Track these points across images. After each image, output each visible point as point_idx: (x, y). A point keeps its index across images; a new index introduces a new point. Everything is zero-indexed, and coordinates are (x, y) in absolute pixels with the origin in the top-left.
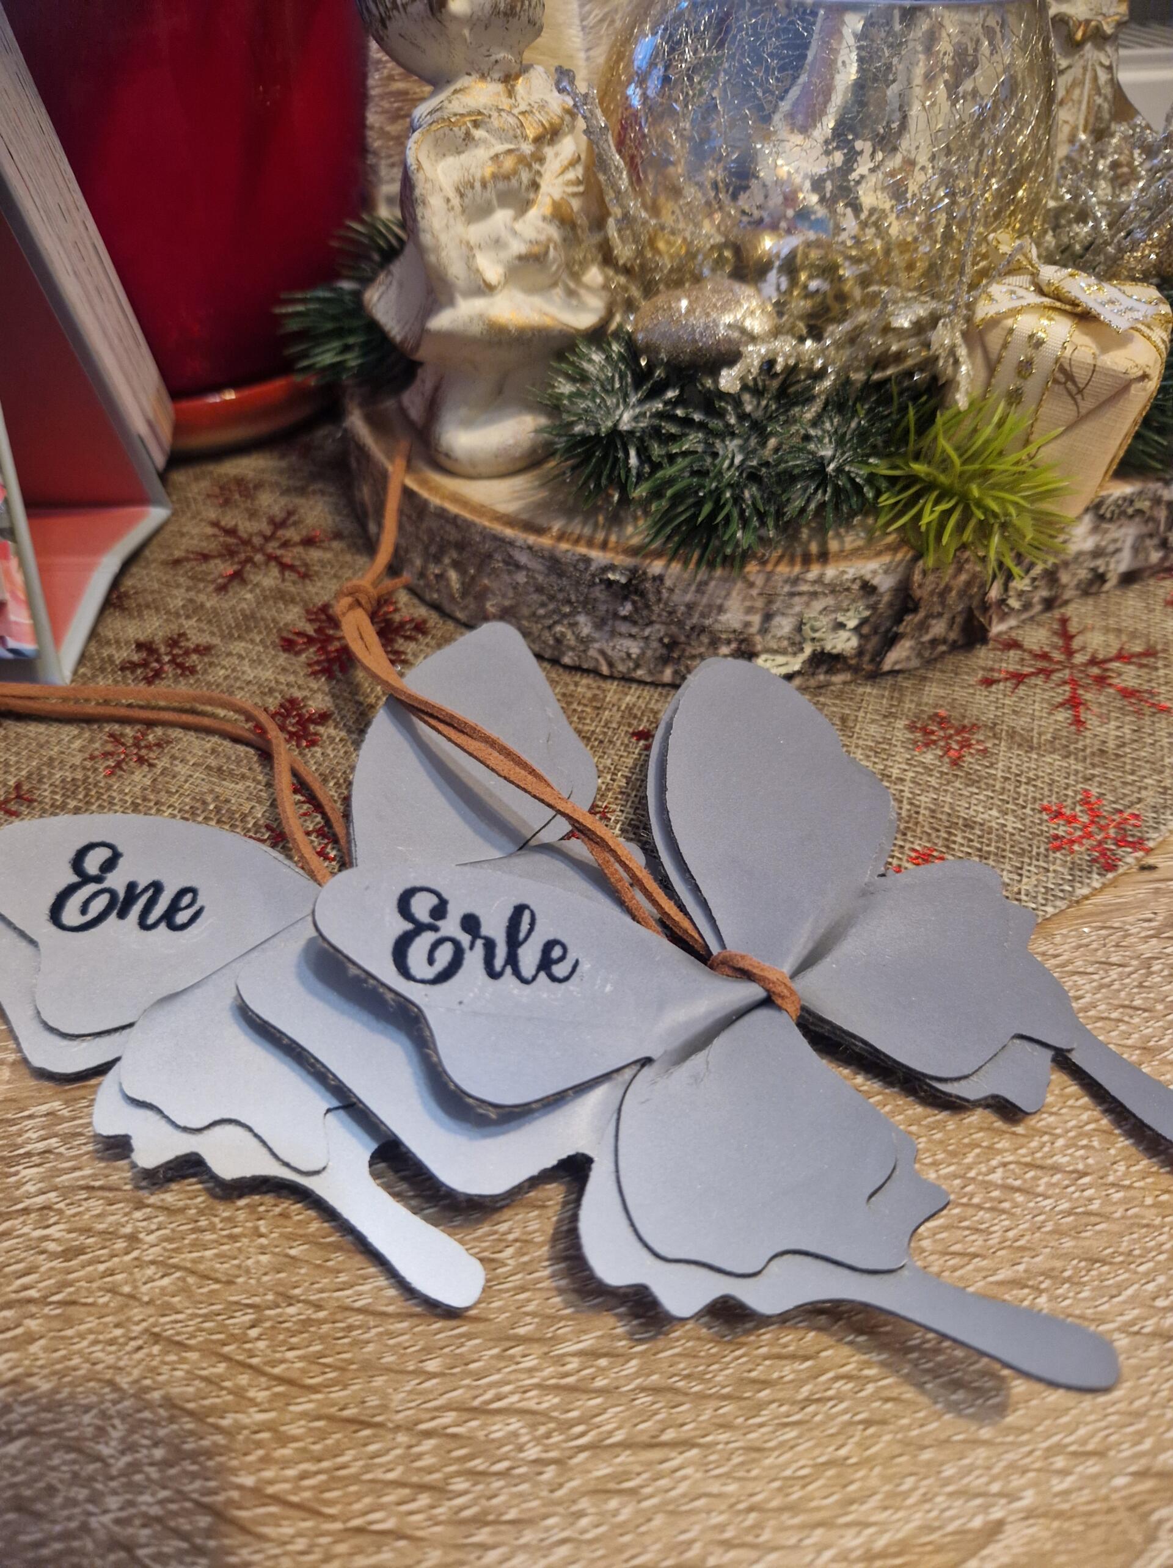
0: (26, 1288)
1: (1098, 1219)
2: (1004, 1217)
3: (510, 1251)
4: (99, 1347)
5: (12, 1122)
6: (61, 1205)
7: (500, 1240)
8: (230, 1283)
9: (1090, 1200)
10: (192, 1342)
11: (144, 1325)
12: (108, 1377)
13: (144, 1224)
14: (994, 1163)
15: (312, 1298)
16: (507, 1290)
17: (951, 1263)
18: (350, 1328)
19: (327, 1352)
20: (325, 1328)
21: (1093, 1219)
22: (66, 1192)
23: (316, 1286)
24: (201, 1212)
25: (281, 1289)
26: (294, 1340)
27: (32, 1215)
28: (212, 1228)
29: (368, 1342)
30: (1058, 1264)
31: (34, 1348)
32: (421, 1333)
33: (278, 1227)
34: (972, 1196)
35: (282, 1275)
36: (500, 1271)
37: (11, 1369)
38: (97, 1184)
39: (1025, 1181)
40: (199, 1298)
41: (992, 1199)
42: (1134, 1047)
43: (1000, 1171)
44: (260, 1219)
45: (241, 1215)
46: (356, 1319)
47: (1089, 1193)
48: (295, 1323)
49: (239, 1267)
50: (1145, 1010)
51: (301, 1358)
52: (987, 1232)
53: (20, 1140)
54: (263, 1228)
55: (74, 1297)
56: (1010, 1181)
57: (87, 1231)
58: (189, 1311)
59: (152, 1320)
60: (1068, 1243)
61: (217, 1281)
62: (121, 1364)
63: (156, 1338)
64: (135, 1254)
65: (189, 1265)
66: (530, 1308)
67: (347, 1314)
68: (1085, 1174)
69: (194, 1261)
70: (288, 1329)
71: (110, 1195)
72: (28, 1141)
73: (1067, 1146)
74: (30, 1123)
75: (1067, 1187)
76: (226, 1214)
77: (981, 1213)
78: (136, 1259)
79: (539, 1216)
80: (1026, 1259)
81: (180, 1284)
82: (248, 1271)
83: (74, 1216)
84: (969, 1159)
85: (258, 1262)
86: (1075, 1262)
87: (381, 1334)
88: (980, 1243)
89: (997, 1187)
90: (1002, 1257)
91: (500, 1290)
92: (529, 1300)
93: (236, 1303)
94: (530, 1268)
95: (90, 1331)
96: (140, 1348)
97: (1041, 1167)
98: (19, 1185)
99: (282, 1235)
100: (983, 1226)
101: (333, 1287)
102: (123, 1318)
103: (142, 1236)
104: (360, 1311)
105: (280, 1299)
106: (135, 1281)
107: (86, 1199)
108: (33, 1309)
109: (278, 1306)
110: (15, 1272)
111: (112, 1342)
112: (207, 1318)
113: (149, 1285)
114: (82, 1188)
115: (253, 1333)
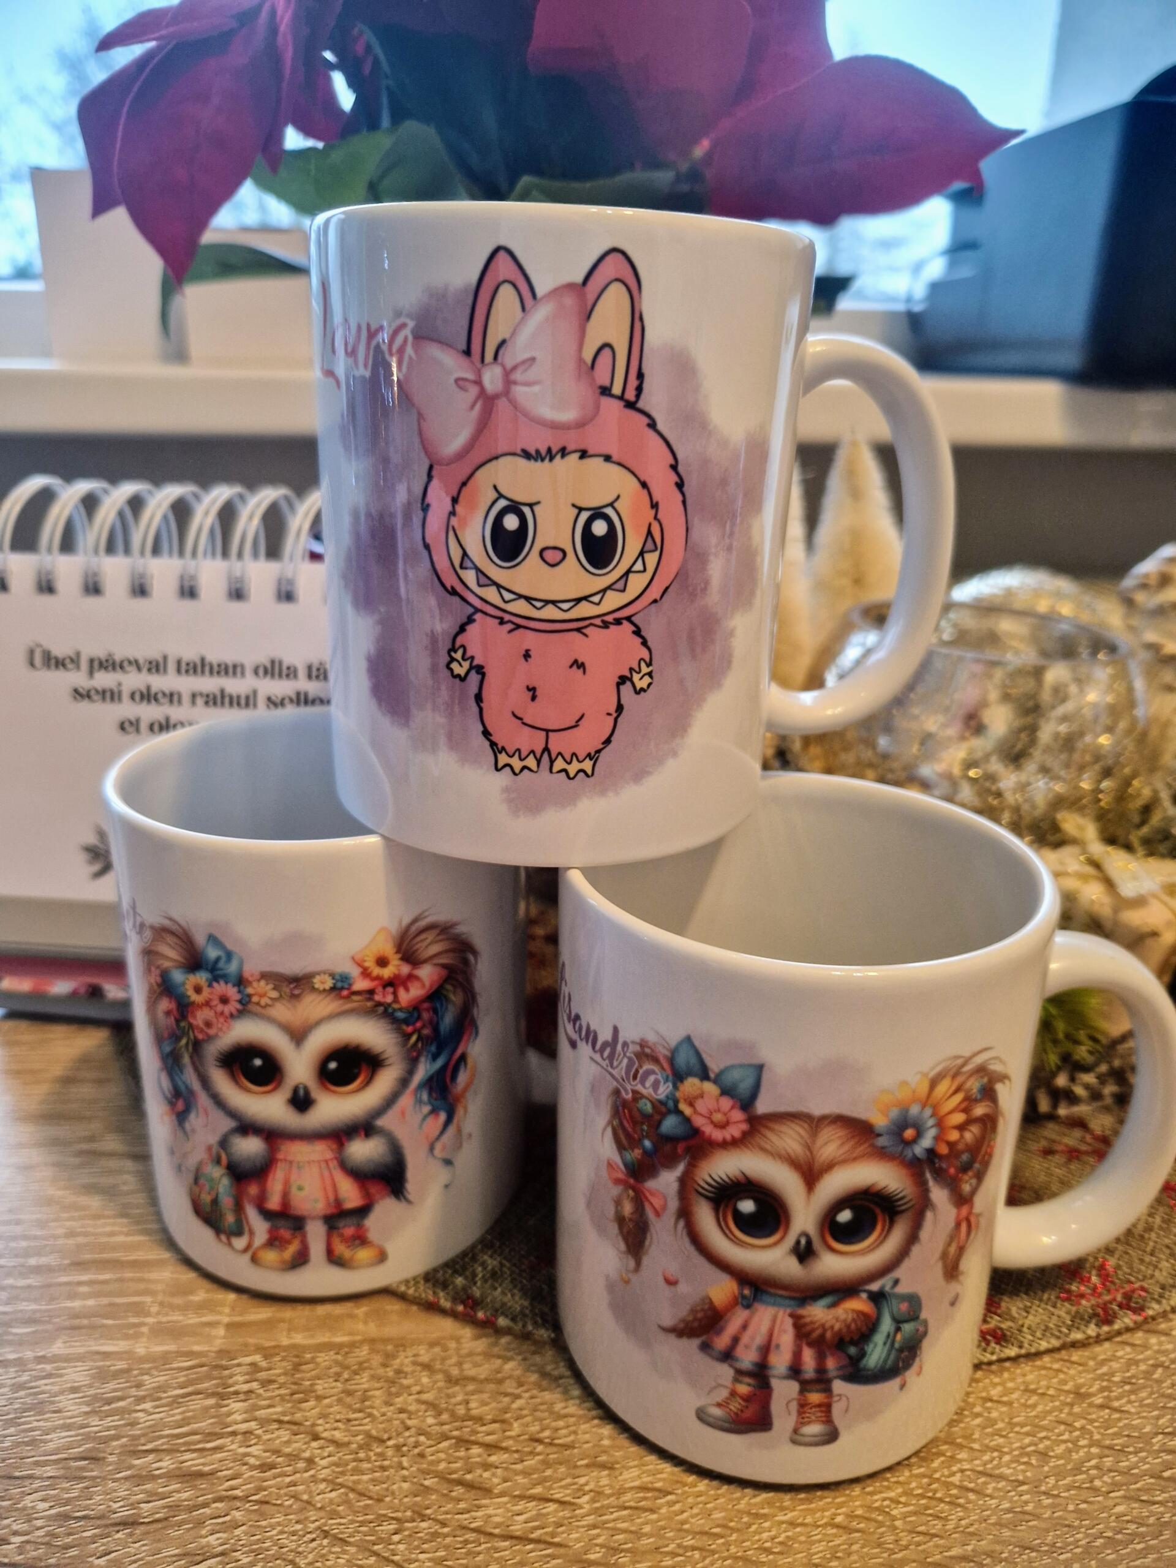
0: (233, 1488)
1: (1031, 1518)
2: (959, 1509)
3: (586, 1498)
4: (285, 1536)
5: (226, 1368)
6: (259, 1432)
7: (579, 1490)
8: (380, 1500)
9: (1026, 1503)
10: (352, 1540)
11: (317, 1523)
12: (290, 1557)
13: (319, 1451)
14: (954, 1469)
15: (440, 1517)
16: (583, 1527)
17: (917, 1539)
18: (466, 1542)
19: (449, 1557)
20: (448, 1540)
21: (1027, 1517)
22: (263, 1422)
23: (442, 1509)
24: (361, 1447)
25: (416, 1509)
26: (425, 1546)
27: (239, 1437)
28: (368, 1460)
29: (479, 1553)
30: (998, 1548)
31: (237, 1532)
32: (519, 1551)
33: (415, 1463)
34: (935, 1491)
35: (418, 1499)
36: (578, 1512)
37: (221, 1545)
38: (286, 1419)
39: (977, 1484)
40: (356, 1509)
41: (951, 1496)
42: (1068, 1392)
43: (959, 1475)
44: (403, 1456)
45: (390, 1453)
46: (471, 1536)
47: (1025, 1497)
48: (427, 1534)
49: (387, 1489)
50: (1080, 1364)
51: (430, 1560)
52: (946, 1519)
53: (231, 1381)
54: (405, 1462)
55: (267, 1499)
56: (966, 1483)
57: (277, 1452)
58: (350, 1518)
59: (323, 1521)
60: (1006, 1533)
61: (370, 1498)
62: (300, 1549)
63: (326, 1534)
64: (312, 1472)
65: (350, 1484)
66: (599, 1541)
67: (464, 1531)
68: (1023, 1483)
69: (354, 1482)
70: (421, 1538)
71: (295, 1428)
72: (236, 1383)
73: (1012, 1461)
74: (238, 1370)
75: (1009, 1491)
76: (379, 1450)
77: (942, 1505)
78: (313, 1476)
79: (609, 1475)
80: (973, 1542)
81: (344, 1497)
82: (393, 1493)
83: (269, 1440)
84: (936, 1464)
85: (400, 1488)
86: (1011, 1547)
87: (488, 1549)
88: (939, 1527)
89: (956, 1487)
90: (955, 1539)
91: (578, 1527)
92: (598, 1536)
93: (384, 1515)
94: (600, 1512)
95: (279, 1524)
96: (314, 1540)
97: (991, 1476)
98: (229, 1414)
99: (419, 1470)
100: (943, 1515)
101: (456, 1511)
102: (303, 1517)
103: (317, 1460)
104: (474, 1530)
105: (416, 1516)
106: (311, 1492)
107: (277, 1429)
108: (238, 1504)
109: (413, 1521)
110: (225, 1476)
111: (294, 1534)
112: (362, 1524)
113: (321, 1496)
114: (275, 1421)
115: (396, 1538)
